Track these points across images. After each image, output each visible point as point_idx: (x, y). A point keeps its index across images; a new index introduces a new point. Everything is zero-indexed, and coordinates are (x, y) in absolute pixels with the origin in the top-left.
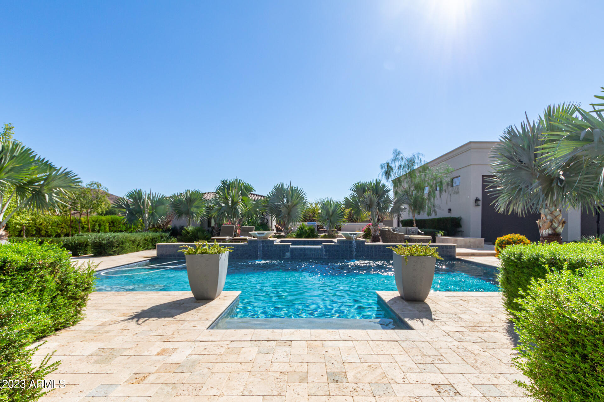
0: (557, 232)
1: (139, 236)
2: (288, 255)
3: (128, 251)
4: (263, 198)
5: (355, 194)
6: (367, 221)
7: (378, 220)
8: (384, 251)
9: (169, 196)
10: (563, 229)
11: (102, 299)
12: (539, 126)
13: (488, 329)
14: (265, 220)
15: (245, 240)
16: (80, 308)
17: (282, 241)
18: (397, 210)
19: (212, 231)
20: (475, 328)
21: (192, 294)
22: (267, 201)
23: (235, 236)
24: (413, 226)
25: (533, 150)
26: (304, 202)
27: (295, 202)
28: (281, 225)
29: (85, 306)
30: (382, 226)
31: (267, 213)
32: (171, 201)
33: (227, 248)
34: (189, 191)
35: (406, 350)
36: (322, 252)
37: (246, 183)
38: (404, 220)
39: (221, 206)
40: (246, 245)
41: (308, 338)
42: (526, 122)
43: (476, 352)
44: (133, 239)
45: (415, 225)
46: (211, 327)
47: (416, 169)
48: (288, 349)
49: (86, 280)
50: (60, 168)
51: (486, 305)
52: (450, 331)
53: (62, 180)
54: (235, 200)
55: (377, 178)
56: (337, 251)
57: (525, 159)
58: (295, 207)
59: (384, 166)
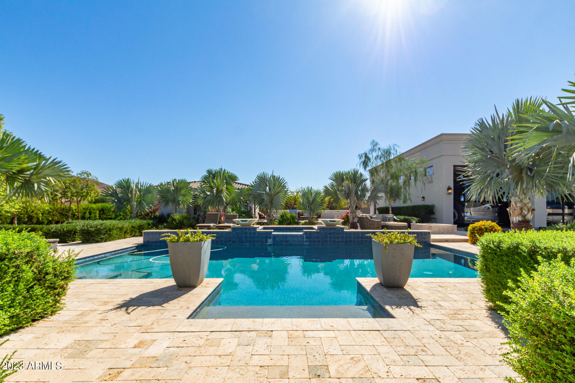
0: (527, 219)
1: (126, 224)
2: (270, 241)
3: (115, 238)
4: (246, 187)
5: (334, 183)
6: (345, 209)
7: (356, 207)
8: (362, 238)
9: (157, 185)
10: (532, 216)
11: (84, 287)
12: (508, 119)
13: (468, 316)
14: (249, 207)
15: (229, 227)
16: (60, 297)
17: (264, 228)
18: (374, 198)
19: (198, 218)
20: (456, 316)
21: (174, 282)
22: (250, 189)
23: (220, 223)
24: (389, 214)
25: (503, 140)
26: (286, 191)
27: (277, 191)
28: (264, 213)
29: (65, 295)
30: (360, 214)
31: (250, 201)
32: (159, 190)
33: (210, 236)
34: (175, 180)
35: (388, 340)
36: (303, 238)
37: (231, 172)
38: (380, 208)
39: (206, 194)
40: (229, 232)
41: (289, 327)
42: (495, 114)
43: (459, 342)
44: (121, 226)
45: (391, 212)
46: (192, 316)
47: (392, 159)
48: (269, 340)
49: (66, 270)
50: (50, 158)
51: (464, 292)
52: (431, 320)
53: (51, 169)
54: (220, 188)
55: (355, 168)
56: (318, 238)
57: (495, 150)
58: (278, 195)
59: (362, 156)
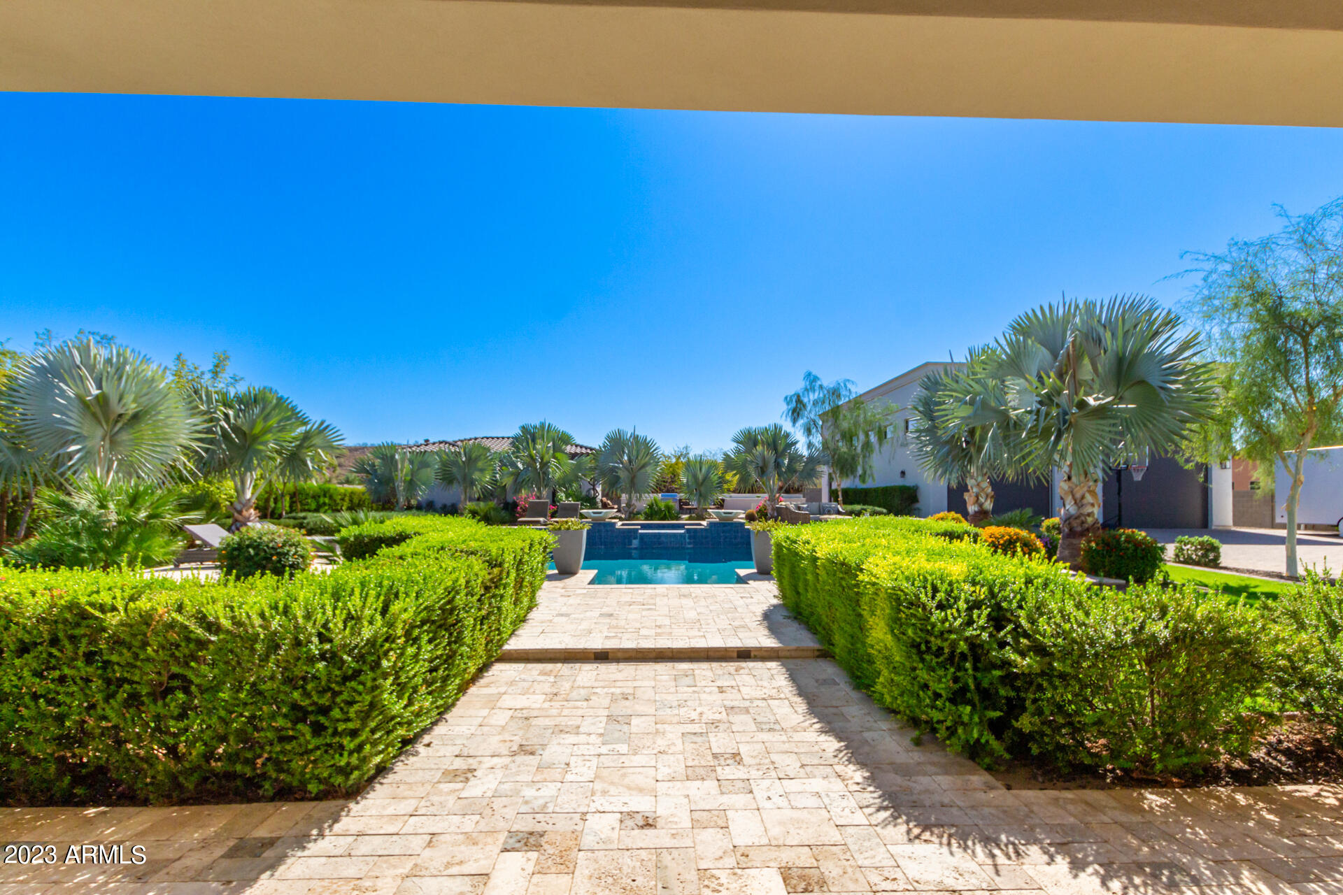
0: (985, 509)
4: (591, 450)
5: (741, 449)
10: (991, 504)
14: (594, 491)
17: (623, 525)
23: (552, 516)
27: (643, 462)
37: (560, 428)
39: (519, 467)
45: (840, 498)
46: (589, 584)
47: (842, 405)
54: (544, 458)
55: (778, 421)
58: (643, 471)
59: (791, 400)
